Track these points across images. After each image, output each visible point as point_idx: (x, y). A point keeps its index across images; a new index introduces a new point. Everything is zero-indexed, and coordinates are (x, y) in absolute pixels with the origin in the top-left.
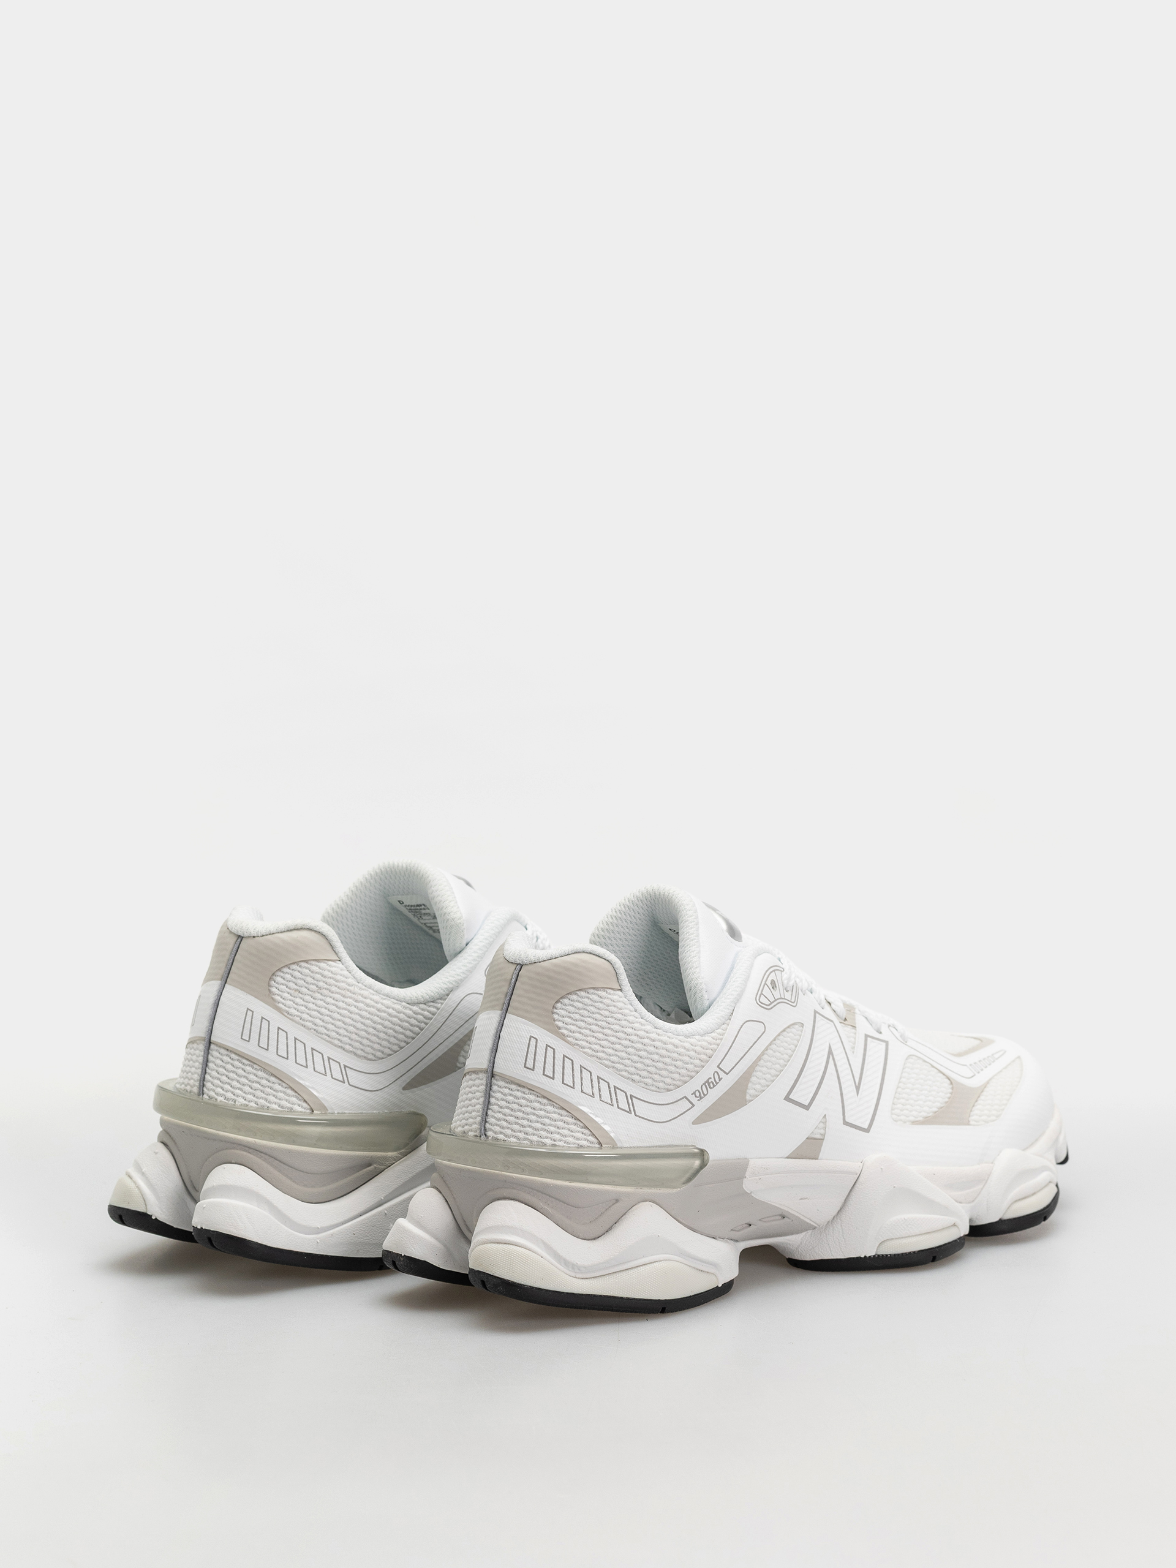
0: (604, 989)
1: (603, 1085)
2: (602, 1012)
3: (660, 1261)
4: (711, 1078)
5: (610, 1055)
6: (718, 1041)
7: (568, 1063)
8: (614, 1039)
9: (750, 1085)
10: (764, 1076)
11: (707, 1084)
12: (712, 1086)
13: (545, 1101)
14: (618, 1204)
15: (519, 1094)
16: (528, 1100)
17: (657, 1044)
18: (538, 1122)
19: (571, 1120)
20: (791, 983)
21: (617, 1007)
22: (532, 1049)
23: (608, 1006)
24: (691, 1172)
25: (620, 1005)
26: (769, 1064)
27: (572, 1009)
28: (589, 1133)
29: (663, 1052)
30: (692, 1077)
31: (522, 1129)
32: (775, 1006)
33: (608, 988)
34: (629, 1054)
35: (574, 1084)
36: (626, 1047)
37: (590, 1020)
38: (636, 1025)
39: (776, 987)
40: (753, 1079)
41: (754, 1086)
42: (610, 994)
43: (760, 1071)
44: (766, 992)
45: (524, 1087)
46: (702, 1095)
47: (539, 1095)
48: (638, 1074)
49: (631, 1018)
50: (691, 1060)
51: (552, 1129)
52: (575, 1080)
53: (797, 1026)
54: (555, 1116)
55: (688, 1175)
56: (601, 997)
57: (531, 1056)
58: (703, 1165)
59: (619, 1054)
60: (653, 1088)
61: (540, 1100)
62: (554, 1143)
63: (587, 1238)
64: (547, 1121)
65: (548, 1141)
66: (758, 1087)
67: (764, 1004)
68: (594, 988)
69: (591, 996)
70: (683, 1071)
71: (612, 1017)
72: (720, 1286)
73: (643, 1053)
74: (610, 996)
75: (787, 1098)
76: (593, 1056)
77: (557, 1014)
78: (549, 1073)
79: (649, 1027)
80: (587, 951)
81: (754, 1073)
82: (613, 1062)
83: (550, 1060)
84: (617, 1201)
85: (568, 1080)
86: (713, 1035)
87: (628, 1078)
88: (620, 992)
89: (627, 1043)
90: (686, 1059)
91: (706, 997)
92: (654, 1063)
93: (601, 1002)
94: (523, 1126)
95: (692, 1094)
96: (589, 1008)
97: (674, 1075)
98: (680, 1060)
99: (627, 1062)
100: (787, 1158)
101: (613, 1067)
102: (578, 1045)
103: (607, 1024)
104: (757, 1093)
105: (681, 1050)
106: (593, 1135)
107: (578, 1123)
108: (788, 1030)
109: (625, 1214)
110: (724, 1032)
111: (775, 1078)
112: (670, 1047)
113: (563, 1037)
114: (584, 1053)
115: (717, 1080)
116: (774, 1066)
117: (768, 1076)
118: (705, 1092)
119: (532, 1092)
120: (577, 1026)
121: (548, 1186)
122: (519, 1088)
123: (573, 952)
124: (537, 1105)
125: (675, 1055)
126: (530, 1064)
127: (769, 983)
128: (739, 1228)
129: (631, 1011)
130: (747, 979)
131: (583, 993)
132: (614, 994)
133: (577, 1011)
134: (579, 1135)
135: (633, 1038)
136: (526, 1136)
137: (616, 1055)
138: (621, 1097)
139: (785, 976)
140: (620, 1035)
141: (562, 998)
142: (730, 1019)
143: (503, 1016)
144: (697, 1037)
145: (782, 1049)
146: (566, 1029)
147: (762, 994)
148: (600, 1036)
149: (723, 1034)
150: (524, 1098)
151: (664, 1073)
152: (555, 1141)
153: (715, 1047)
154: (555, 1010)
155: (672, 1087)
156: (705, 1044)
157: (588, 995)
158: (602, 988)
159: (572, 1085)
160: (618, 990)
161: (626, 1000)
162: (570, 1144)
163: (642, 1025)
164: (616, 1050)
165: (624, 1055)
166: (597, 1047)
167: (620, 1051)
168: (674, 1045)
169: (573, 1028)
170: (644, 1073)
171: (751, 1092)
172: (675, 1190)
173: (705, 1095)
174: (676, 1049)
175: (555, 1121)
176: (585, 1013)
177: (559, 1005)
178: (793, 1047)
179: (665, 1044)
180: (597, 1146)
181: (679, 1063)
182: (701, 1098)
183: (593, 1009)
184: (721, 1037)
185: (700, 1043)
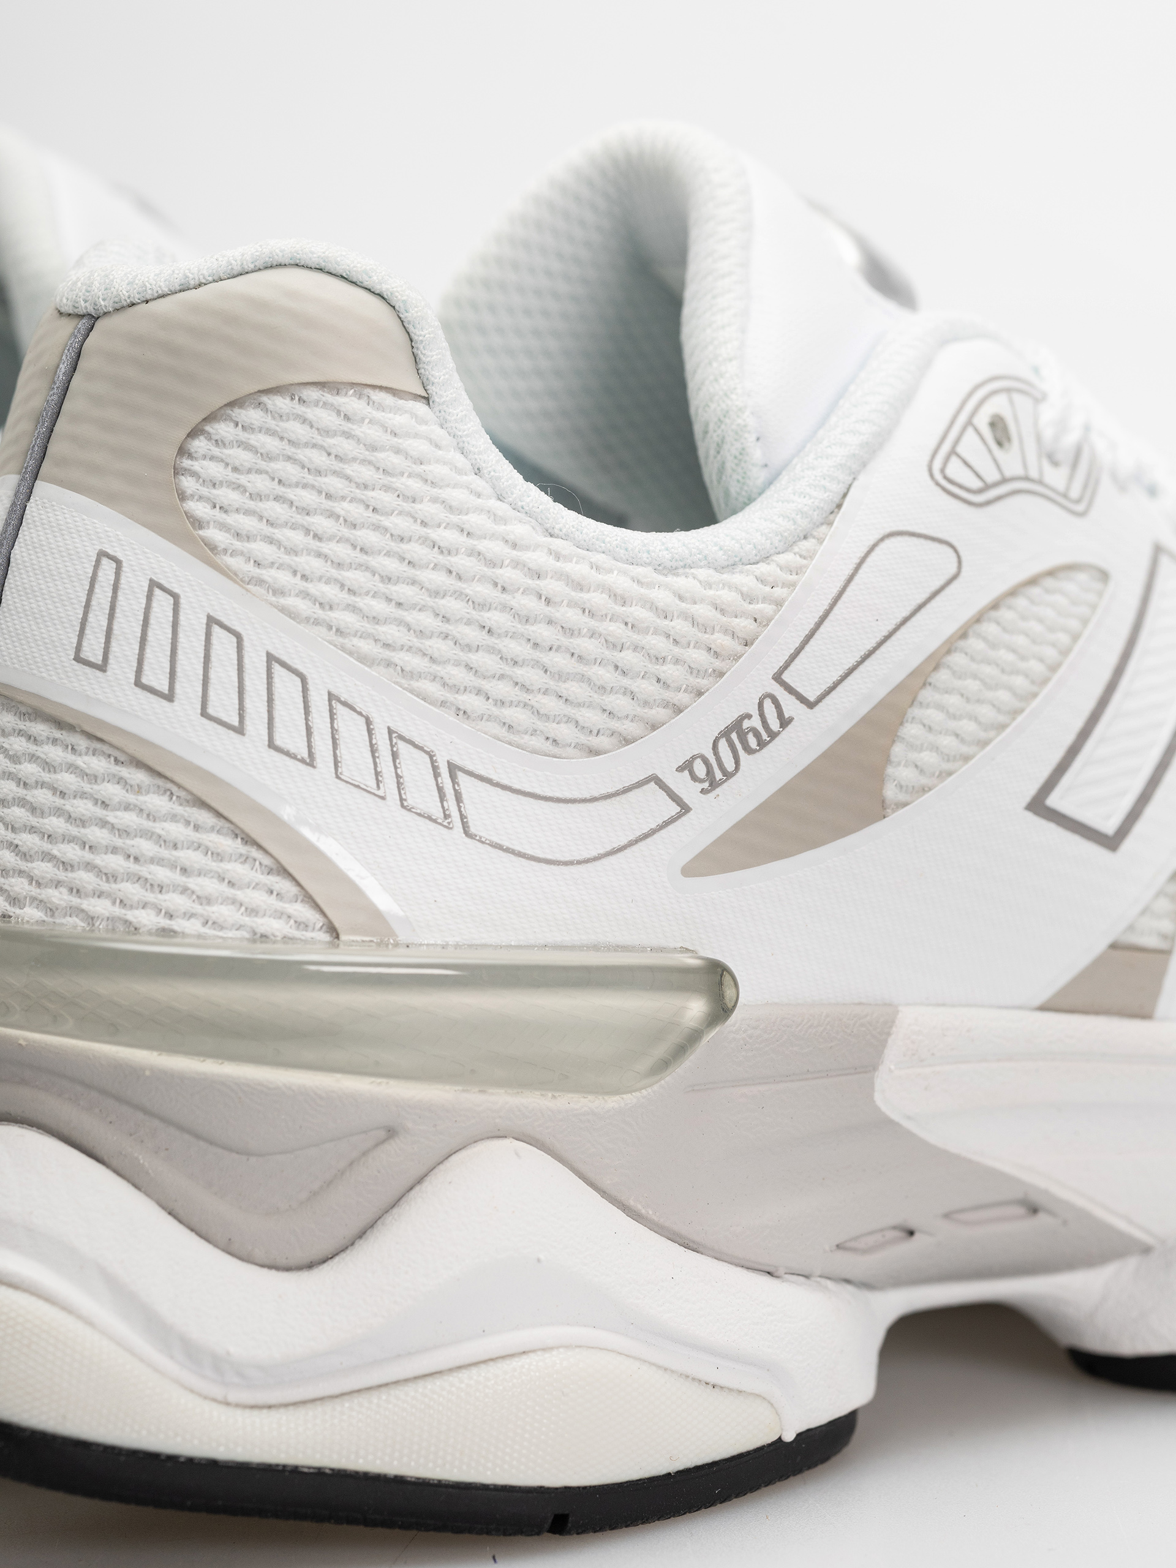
0: (359, 388)
1: (350, 727)
2: (349, 470)
3: (544, 1350)
4: (749, 716)
5: (376, 620)
6: (779, 592)
7: (223, 643)
8: (392, 566)
9: (898, 750)
10: (953, 725)
11: (734, 736)
12: (752, 742)
13: (139, 777)
14: (392, 1146)
15: (55, 754)
16: (83, 774)
17: (550, 586)
18: (115, 850)
19: (228, 844)
20: (1070, 439)
21: (407, 456)
22: (102, 595)
23: (373, 448)
24: (674, 1039)
25: (417, 446)
26: (972, 685)
27: (243, 457)
28: (294, 890)
29: (572, 616)
30: (678, 710)
31: (61, 875)
32: (999, 498)
33: (374, 387)
34: (446, 619)
35: (242, 717)
36: (436, 593)
37: (308, 498)
38: (473, 520)
39: (1009, 439)
40: (911, 730)
41: (914, 756)
42: (380, 407)
43: (940, 707)
44: (970, 446)
45: (71, 728)
46: (719, 775)
47: (122, 758)
48: (479, 692)
49: (457, 496)
50: (677, 650)
51: (162, 874)
52: (248, 704)
53: (1082, 577)
54: (175, 830)
55: (661, 1051)
56: (347, 418)
57: (98, 620)
58: (721, 1011)
59: (410, 617)
60: (537, 742)
61: (125, 772)
62: (165, 922)
63: (283, 1262)
64: (146, 847)
65: (146, 919)
66: (928, 758)
67: (961, 487)
68: (321, 385)
69: (310, 413)
70: (646, 688)
71: (387, 488)
72: (789, 1437)
73: (494, 618)
74: (378, 415)
75: (1038, 806)
76: (317, 622)
77: (195, 474)
78: (156, 677)
79: (520, 530)
80: (305, 259)
81: (915, 712)
82: (387, 646)
83: (160, 633)
84: (391, 1133)
85: (224, 704)
86: (763, 568)
87: (443, 704)
88: (420, 407)
89: (439, 579)
90: (658, 643)
91: (757, 454)
92: (537, 655)
93: (348, 435)
94: (67, 865)
95: (680, 769)
96: (303, 454)
97: (612, 697)
98: (636, 648)
99: (437, 646)
100: (1043, 1008)
101: (389, 664)
102: (260, 582)
103: (369, 513)
104: (924, 781)
105: (638, 613)
106: (309, 899)
107: (254, 853)
108: (1049, 582)
109: (420, 1181)
110: (805, 562)
111: (992, 734)
112: (597, 599)
113: (207, 553)
114: (283, 610)
115: (774, 725)
116: (989, 695)
117: (968, 727)
118: (730, 766)
119: (98, 745)
120: (261, 518)
121: (132, 1073)
122: (57, 734)
123: (259, 264)
124: (112, 791)
125: (616, 629)
126: (93, 650)
127: (982, 421)
128: (870, 1240)
129: (460, 471)
130: (905, 400)
131: (280, 403)
132: (397, 410)
133: (263, 465)
134: (258, 898)
135: (461, 562)
136: (75, 901)
137: (400, 622)
138: (414, 766)
139: (1048, 414)
140: (416, 550)
141: (211, 418)
142: (831, 524)
143: (24, 490)
144: (703, 573)
145: (1020, 641)
146: (223, 527)
147: (953, 452)
148: (343, 552)
149: (798, 571)
150: (72, 768)
151: (574, 689)
152: (171, 917)
153: (767, 608)
154: (186, 463)
155: (603, 741)
156: (727, 596)
157: (300, 409)
158: (353, 385)
159: (235, 722)
160: (417, 397)
161: (443, 432)
162: (222, 928)
163: (496, 518)
164: (399, 604)
165: (426, 620)
166: (330, 592)
167: (413, 607)
168: (614, 595)
169: (248, 523)
170: (502, 689)
171: (901, 773)
172: (613, 1102)
173: (728, 775)
174: (619, 609)
175: (175, 846)
176: (291, 471)
177: (199, 445)
178: (1064, 639)
179: (580, 587)
180: (325, 937)
181: (628, 658)
182: (714, 785)
183: (318, 459)
184: (794, 577)
185: (711, 592)
